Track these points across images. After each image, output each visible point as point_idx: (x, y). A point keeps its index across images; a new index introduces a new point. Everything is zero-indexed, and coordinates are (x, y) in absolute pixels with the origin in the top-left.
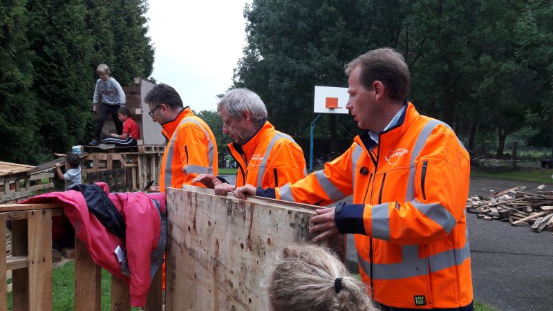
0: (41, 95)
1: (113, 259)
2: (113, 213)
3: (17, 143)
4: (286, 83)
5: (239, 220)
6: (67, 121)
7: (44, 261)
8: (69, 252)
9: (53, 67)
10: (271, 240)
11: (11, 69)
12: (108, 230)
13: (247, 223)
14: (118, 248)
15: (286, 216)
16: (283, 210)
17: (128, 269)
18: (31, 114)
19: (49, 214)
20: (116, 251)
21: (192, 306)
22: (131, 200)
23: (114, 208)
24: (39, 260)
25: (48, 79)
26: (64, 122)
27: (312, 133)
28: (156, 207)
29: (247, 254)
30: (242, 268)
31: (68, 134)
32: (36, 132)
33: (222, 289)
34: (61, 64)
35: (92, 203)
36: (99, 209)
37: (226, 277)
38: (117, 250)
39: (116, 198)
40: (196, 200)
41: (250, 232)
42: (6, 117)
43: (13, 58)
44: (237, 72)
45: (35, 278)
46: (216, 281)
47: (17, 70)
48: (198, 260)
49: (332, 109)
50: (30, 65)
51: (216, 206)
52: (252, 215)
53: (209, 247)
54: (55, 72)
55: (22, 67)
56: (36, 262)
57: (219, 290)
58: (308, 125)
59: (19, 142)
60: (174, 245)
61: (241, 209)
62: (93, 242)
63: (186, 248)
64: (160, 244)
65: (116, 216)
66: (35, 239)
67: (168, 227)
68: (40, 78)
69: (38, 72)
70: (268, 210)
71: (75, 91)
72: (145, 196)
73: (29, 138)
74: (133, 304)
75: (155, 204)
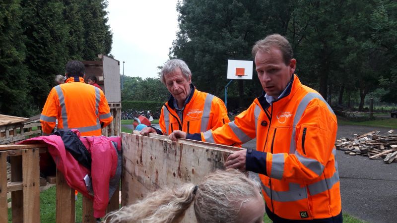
0: (31, 67)
1: (82, 184)
2: (83, 152)
3: (14, 102)
4: (207, 58)
5: (172, 156)
7: (34, 185)
8: (52, 178)
9: (40, 47)
10: (195, 170)
11: (10, 49)
12: (80, 163)
13: (178, 158)
14: (87, 176)
15: (205, 153)
16: (203, 148)
17: (93, 190)
18: (24, 81)
19: (37, 152)
20: (85, 179)
22: (96, 142)
23: (84, 147)
24: (31, 184)
25: (37, 56)
27: (226, 94)
28: (114, 147)
29: (178, 180)
32: (28, 94)
34: (45, 45)
35: (68, 144)
36: (73, 148)
38: (86, 178)
39: (85, 140)
40: (142, 141)
41: (179, 164)
42: (6, 83)
43: (11, 41)
44: (172, 50)
45: (27, 197)
47: (14, 49)
48: (144, 184)
50: (24, 45)
51: (156, 146)
52: (181, 152)
53: (151, 175)
54: (41, 50)
55: (17, 47)
56: (28, 186)
58: (223, 88)
59: (16, 100)
60: (127, 174)
61: (173, 148)
62: (68, 172)
63: (135, 176)
64: (117, 173)
65: (85, 153)
66: (27, 170)
67: (123, 161)
68: (31, 55)
69: (29, 51)
70: (192, 149)
71: (56, 64)
72: (106, 139)
73: (23, 98)
74: (96, 216)
75: (113, 144)
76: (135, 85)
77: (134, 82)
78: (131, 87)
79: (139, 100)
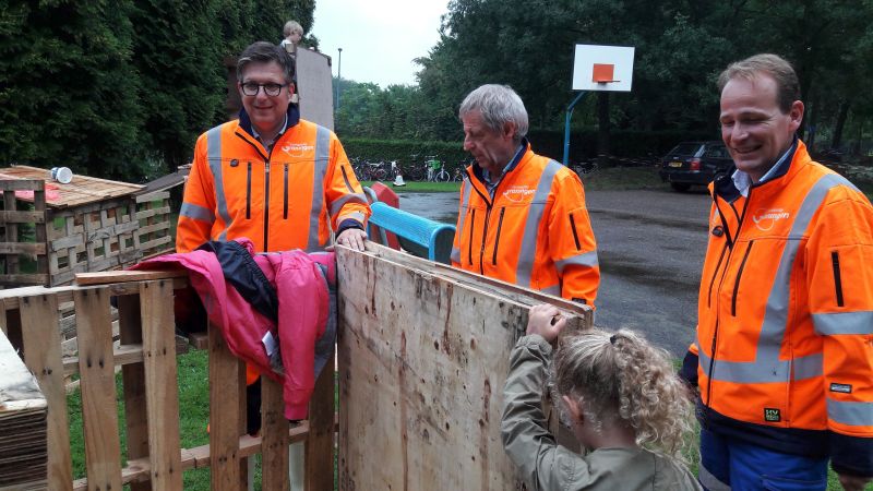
0: (145, 70)
1: (259, 352)
2: (261, 285)
3: (113, 147)
4: (528, 39)
5: (431, 306)
6: (185, 110)
7: (165, 353)
8: (199, 339)
9: (161, 25)
10: (476, 342)
11: (100, 33)
12: (254, 308)
13: (443, 313)
14: (268, 334)
15: (496, 310)
16: (493, 299)
17: (282, 364)
18: (132, 102)
19: (169, 286)
20: (264, 340)
21: (372, 421)
22: (286, 264)
23: (262, 276)
24: (159, 351)
25: (155, 44)
26: (182, 113)
28: (322, 276)
29: (443, 358)
30: (437, 379)
31: (188, 130)
32: (141, 128)
33: (412, 405)
34: (172, 20)
35: (230, 270)
36: (241, 277)
37: (416, 387)
38: (266, 338)
39: (265, 261)
40: (374, 269)
41: (446, 326)
42: (96, 108)
43: (102, 14)
44: (446, 22)
45: (153, 377)
46: (403, 390)
47: (109, 33)
48: (379, 357)
49: (604, 83)
50: (128, 23)
51: (400, 282)
52: (449, 301)
53: (393, 340)
54: (165, 32)
55: (115, 27)
56: (153, 354)
57: (407, 406)
59: (117, 144)
60: (348, 331)
61: (434, 291)
62: (231, 326)
63: (363, 337)
64: (328, 328)
65: (265, 287)
66: (151, 321)
67: (340, 305)
68: (143, 43)
69: (139, 34)
70: (470, 298)
71: (194, 62)
72: (306, 259)
73: (130, 138)
74: (289, 416)
75: (320, 270)
76: (363, 101)
77: (363, 96)
78: (356, 107)
79: (373, 137)
